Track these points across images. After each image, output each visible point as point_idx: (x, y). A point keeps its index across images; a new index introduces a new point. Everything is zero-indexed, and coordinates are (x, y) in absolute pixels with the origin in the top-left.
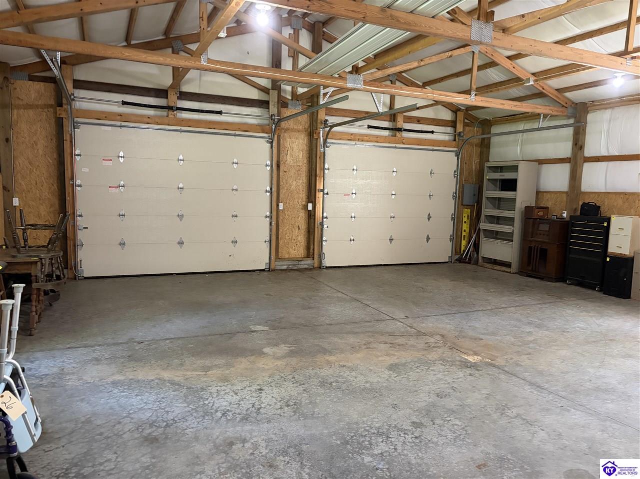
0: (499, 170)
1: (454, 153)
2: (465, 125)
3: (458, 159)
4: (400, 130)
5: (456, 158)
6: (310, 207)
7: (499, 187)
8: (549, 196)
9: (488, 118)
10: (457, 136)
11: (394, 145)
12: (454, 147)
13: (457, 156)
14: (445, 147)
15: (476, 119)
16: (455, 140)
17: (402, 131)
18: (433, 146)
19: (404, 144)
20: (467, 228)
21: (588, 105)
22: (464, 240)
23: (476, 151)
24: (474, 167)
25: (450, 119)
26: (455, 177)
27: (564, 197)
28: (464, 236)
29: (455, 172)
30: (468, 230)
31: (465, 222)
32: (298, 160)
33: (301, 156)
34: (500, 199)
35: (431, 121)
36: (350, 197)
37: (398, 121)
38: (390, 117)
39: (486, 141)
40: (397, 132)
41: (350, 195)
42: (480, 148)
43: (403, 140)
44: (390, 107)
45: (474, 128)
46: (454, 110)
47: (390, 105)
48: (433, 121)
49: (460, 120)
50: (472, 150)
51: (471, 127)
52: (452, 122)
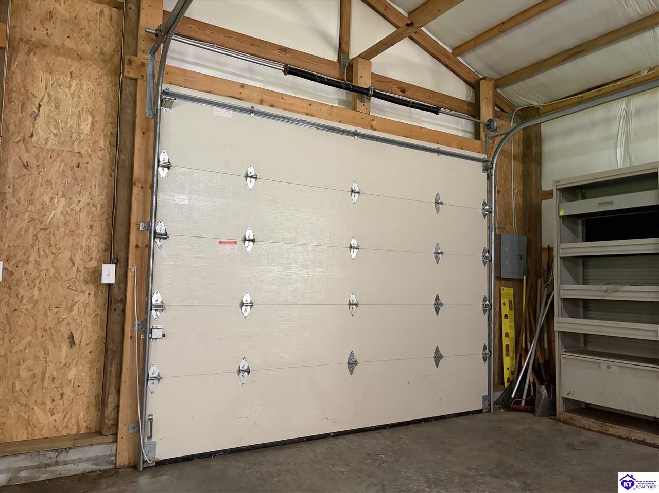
3: (489, 177)
4: (363, 93)
5: (485, 175)
6: (109, 274)
7: (583, 234)
9: (535, 104)
10: (481, 129)
11: (352, 129)
12: (479, 152)
13: (487, 168)
15: (512, 106)
16: (477, 136)
17: (370, 98)
18: (438, 143)
19: (375, 130)
20: (510, 327)
22: (507, 355)
23: (515, 167)
24: (514, 202)
25: (464, 99)
26: (485, 215)
28: (507, 346)
29: (484, 204)
30: (512, 334)
31: (506, 316)
32: (74, 136)
33: (86, 127)
34: (585, 259)
35: (429, 96)
36: (236, 248)
37: (359, 75)
38: (340, 70)
39: (534, 148)
40: (358, 101)
41: (235, 242)
42: (522, 165)
43: (372, 122)
44: (340, 48)
45: (508, 123)
46: (471, 80)
47: (340, 44)
48: (432, 96)
49: (487, 98)
50: (507, 166)
51: (503, 119)
52: (469, 104)
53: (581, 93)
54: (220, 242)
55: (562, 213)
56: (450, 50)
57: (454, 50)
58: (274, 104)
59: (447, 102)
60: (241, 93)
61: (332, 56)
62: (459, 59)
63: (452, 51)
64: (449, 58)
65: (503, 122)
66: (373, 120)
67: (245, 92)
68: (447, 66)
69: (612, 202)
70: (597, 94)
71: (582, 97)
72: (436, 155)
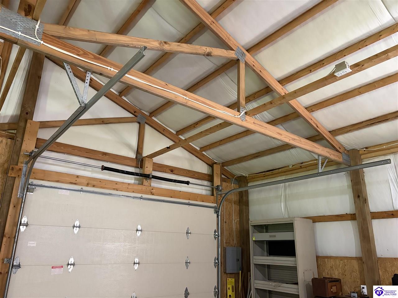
1: (213, 210)
2: (222, 180)
3: (218, 217)
4: (147, 176)
5: (216, 215)
7: (267, 252)
9: (244, 175)
10: (214, 190)
11: (139, 195)
12: (213, 203)
13: (217, 212)
14: (203, 201)
15: (233, 175)
16: (213, 195)
17: (150, 178)
18: (189, 199)
19: (153, 194)
21: (361, 152)
23: (235, 208)
24: (234, 227)
25: (206, 173)
26: (215, 238)
29: (215, 232)
31: (230, 296)
34: (269, 266)
35: (187, 173)
36: (62, 270)
37: (146, 166)
38: (136, 162)
39: (244, 198)
40: (144, 180)
41: (62, 267)
42: (239, 206)
43: (152, 190)
44: (137, 151)
45: (230, 184)
46: (210, 163)
47: (137, 149)
48: (188, 173)
49: (217, 173)
50: (230, 208)
51: (227, 182)
52: (209, 175)
53: (264, 172)
54: (52, 268)
55: (254, 239)
56: (198, 149)
57: (201, 148)
58: (95, 185)
59: (196, 175)
60: (76, 180)
61: (133, 155)
62: (204, 153)
63: (200, 149)
64: (198, 153)
65: (228, 184)
66: (152, 189)
67: (79, 180)
68: (196, 157)
69: (275, 236)
70: (271, 174)
71: (265, 174)
72: (187, 206)
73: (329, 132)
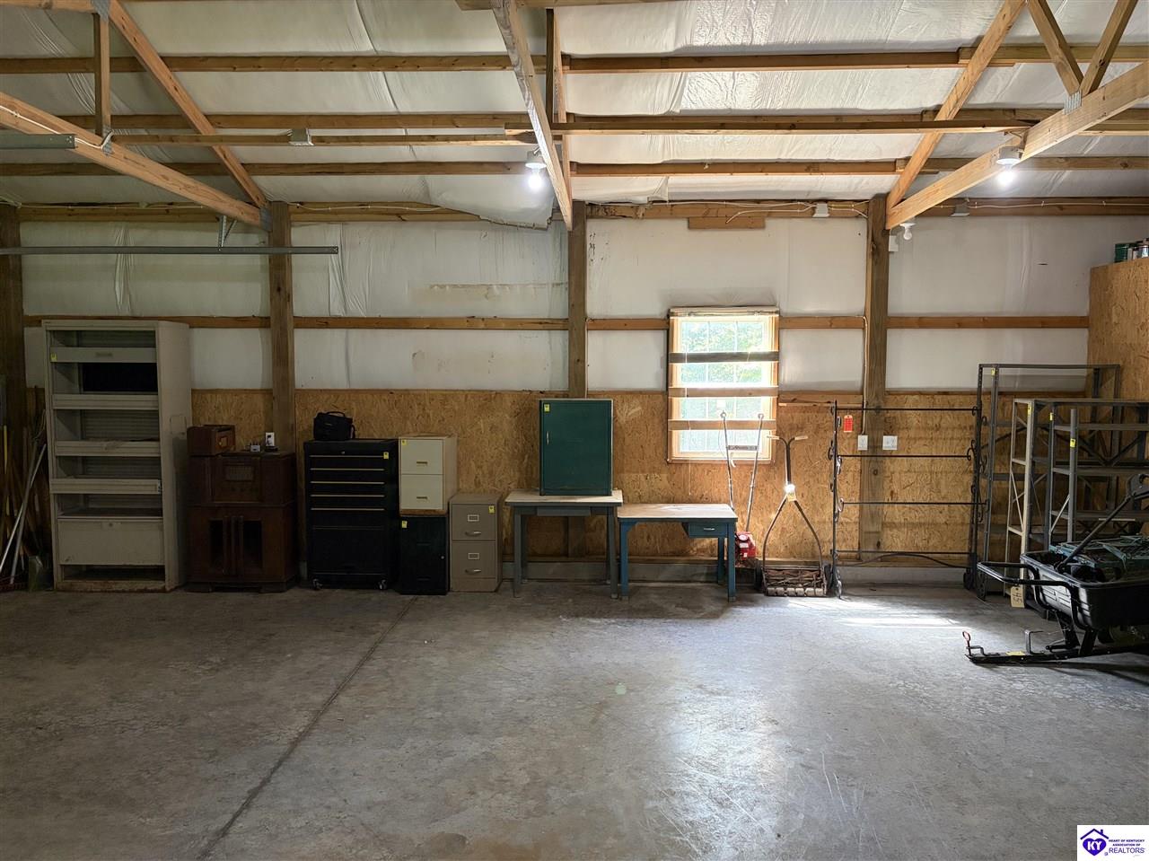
0: (75, 341)
7: (80, 385)
8: (219, 399)
9: (10, 202)
21: (291, 209)
27: (259, 402)
34: (84, 413)
53: (69, 205)
55: (55, 359)
69: (110, 355)
70: (88, 212)
71: (72, 210)
73: (242, 164)
